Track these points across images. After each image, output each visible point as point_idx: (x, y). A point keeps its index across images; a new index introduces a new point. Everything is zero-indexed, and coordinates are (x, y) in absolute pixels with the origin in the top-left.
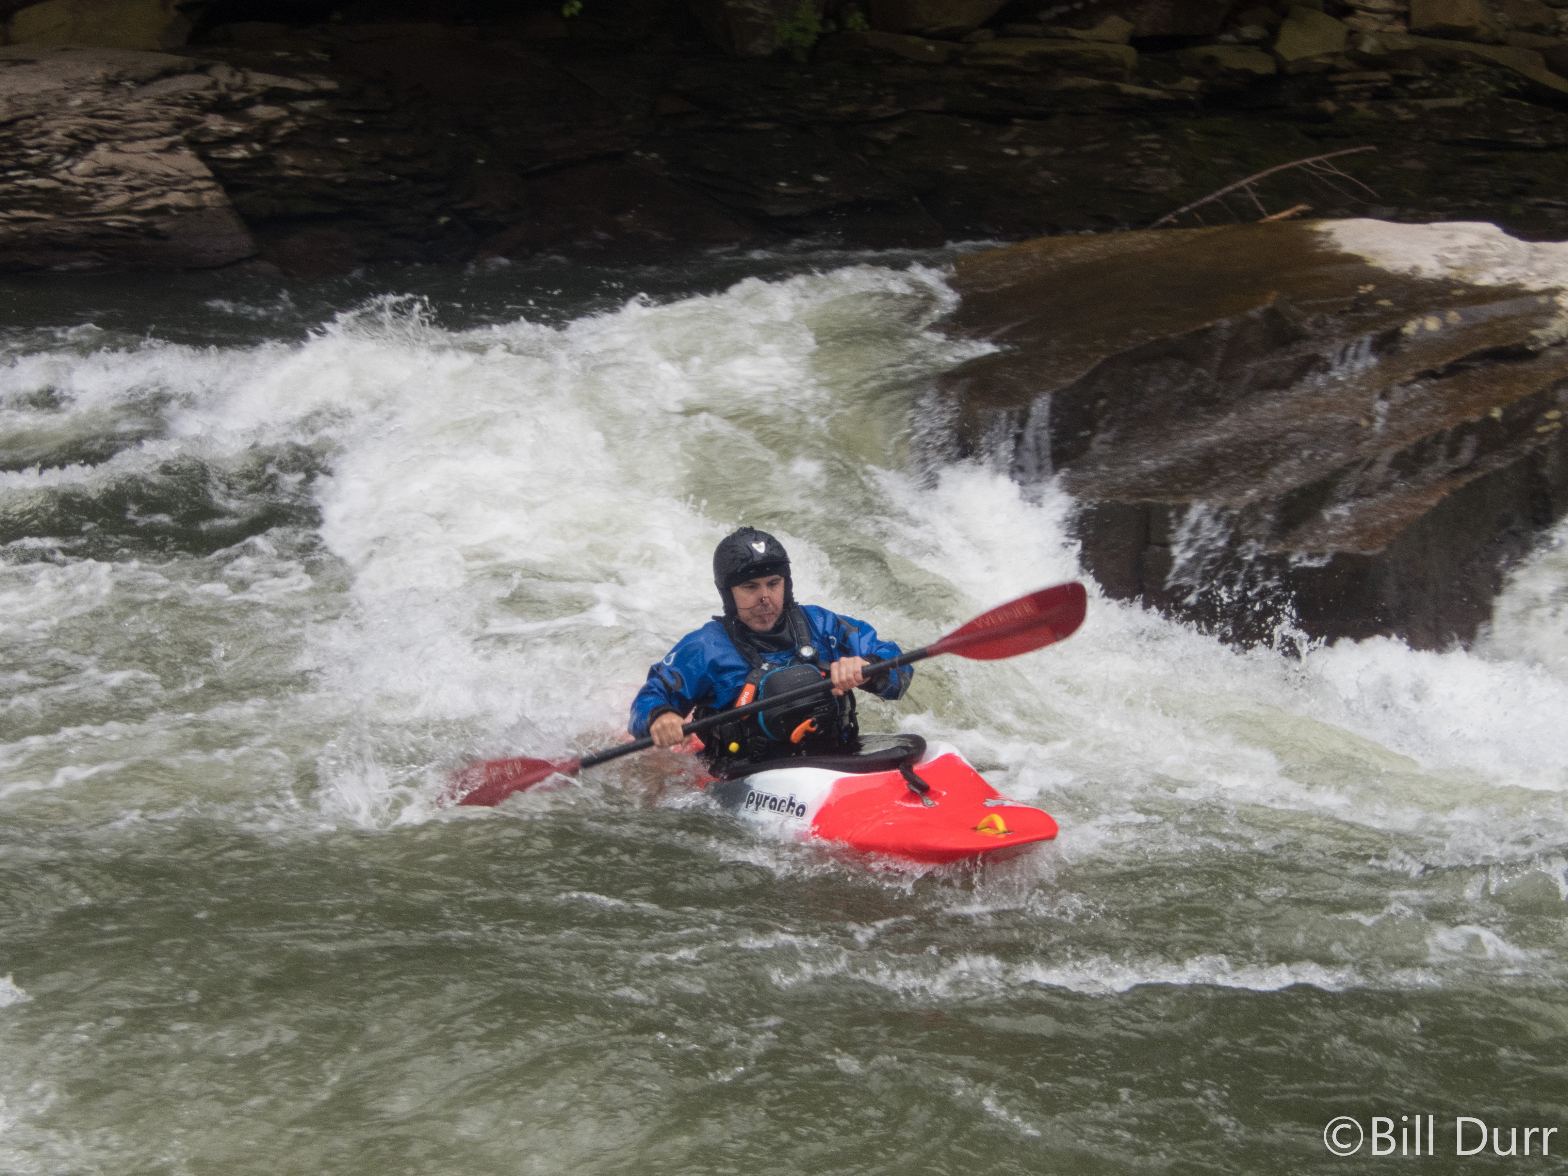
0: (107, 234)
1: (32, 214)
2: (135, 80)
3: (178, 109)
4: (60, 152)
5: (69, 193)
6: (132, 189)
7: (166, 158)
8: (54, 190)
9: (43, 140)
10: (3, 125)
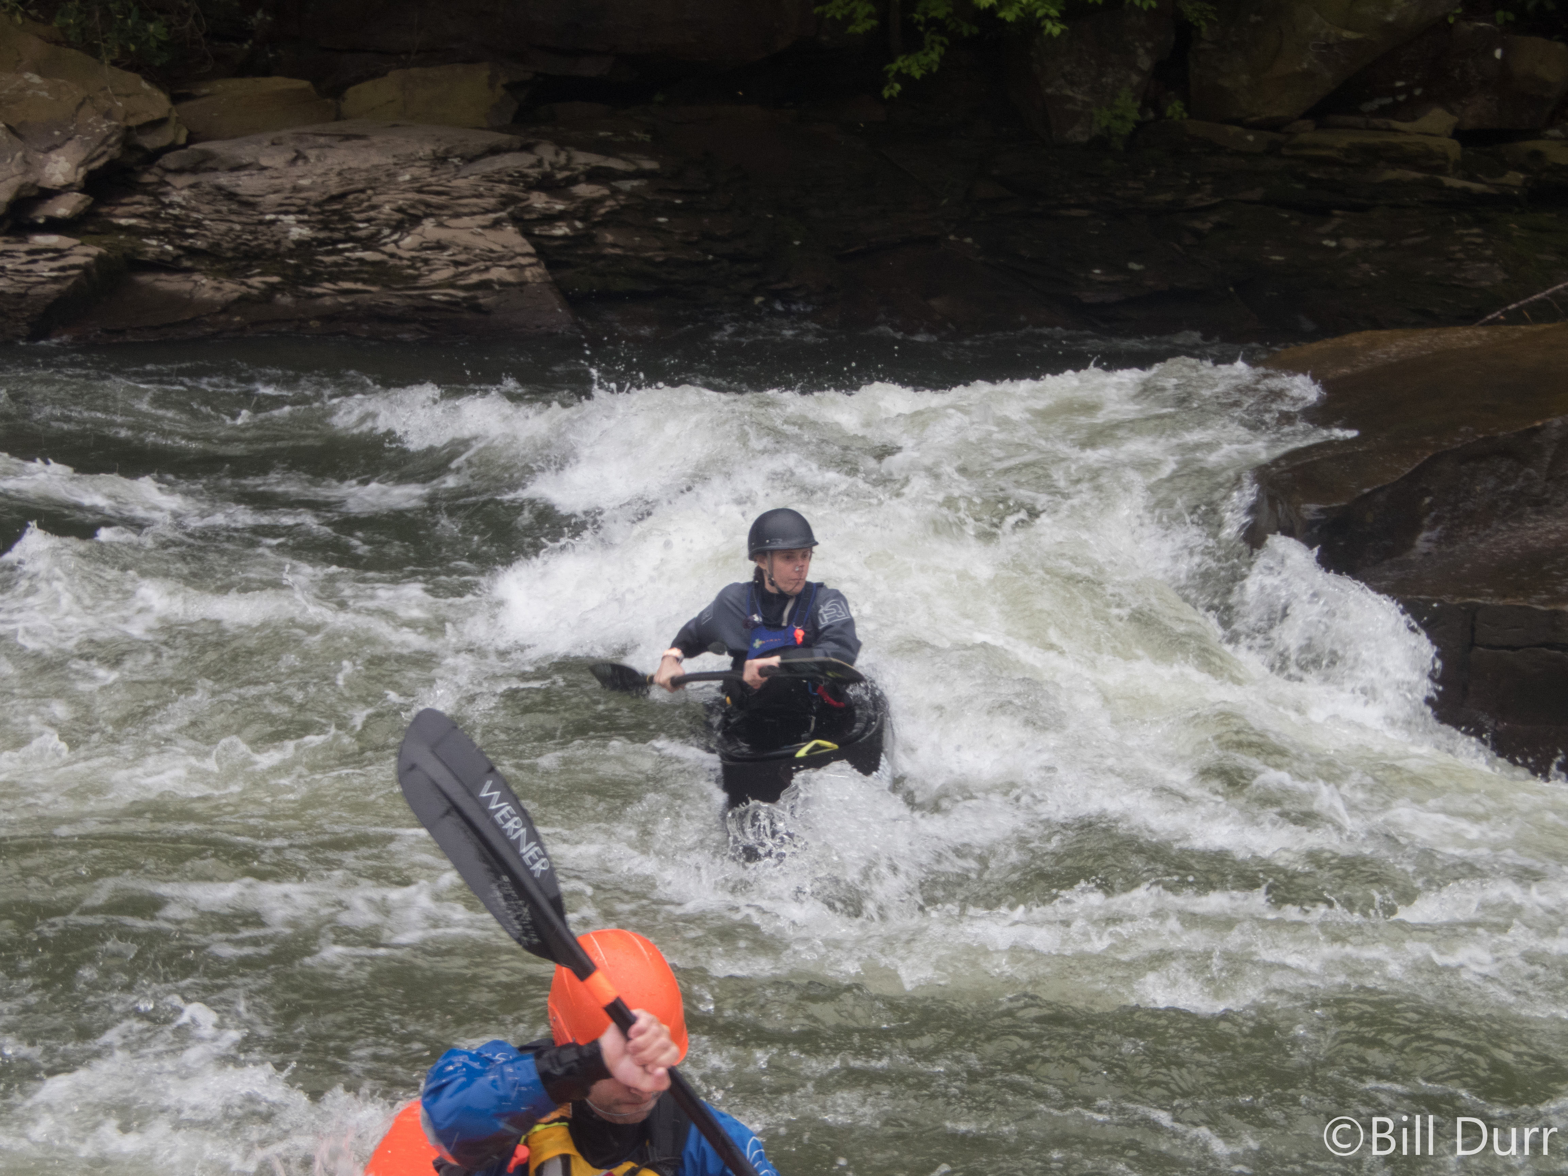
0: (430, 307)
1: (359, 286)
2: (462, 157)
3: (503, 186)
4: (388, 226)
5: (396, 266)
6: (457, 264)
7: (491, 234)
8: (382, 263)
9: (372, 214)
10: (333, 199)
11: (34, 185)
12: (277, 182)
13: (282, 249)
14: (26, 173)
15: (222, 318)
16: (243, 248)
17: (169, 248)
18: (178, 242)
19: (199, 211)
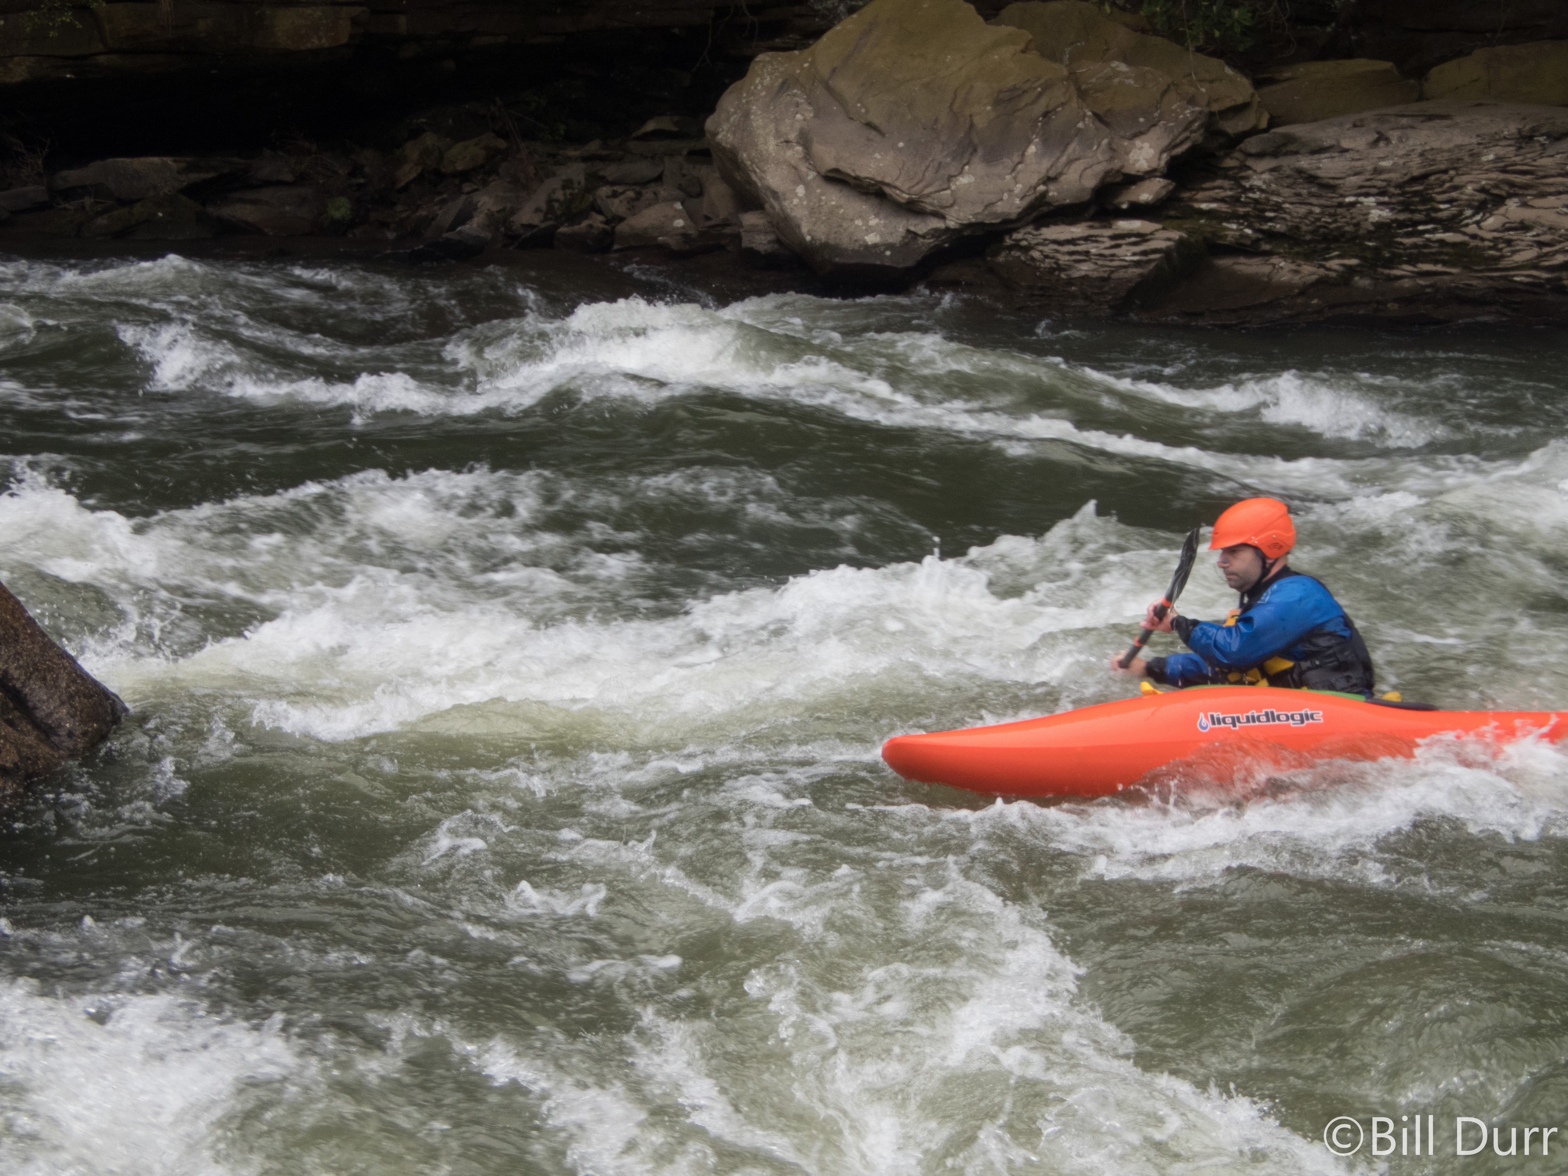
0: (1513, 289)
1: (1439, 268)
2: (1548, 135)
4: (1470, 206)
5: (1477, 247)
6: (1541, 244)
8: (1463, 244)
9: (1454, 194)
10: (1414, 180)
11: (1119, 171)
12: (1358, 164)
13: (1361, 232)
14: (1111, 159)
15: (1299, 301)
16: (1322, 230)
17: (1249, 231)
18: (1257, 225)
19: (1279, 195)
